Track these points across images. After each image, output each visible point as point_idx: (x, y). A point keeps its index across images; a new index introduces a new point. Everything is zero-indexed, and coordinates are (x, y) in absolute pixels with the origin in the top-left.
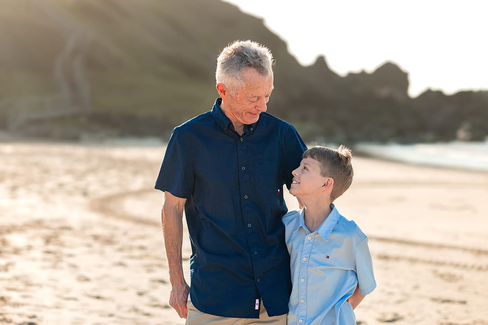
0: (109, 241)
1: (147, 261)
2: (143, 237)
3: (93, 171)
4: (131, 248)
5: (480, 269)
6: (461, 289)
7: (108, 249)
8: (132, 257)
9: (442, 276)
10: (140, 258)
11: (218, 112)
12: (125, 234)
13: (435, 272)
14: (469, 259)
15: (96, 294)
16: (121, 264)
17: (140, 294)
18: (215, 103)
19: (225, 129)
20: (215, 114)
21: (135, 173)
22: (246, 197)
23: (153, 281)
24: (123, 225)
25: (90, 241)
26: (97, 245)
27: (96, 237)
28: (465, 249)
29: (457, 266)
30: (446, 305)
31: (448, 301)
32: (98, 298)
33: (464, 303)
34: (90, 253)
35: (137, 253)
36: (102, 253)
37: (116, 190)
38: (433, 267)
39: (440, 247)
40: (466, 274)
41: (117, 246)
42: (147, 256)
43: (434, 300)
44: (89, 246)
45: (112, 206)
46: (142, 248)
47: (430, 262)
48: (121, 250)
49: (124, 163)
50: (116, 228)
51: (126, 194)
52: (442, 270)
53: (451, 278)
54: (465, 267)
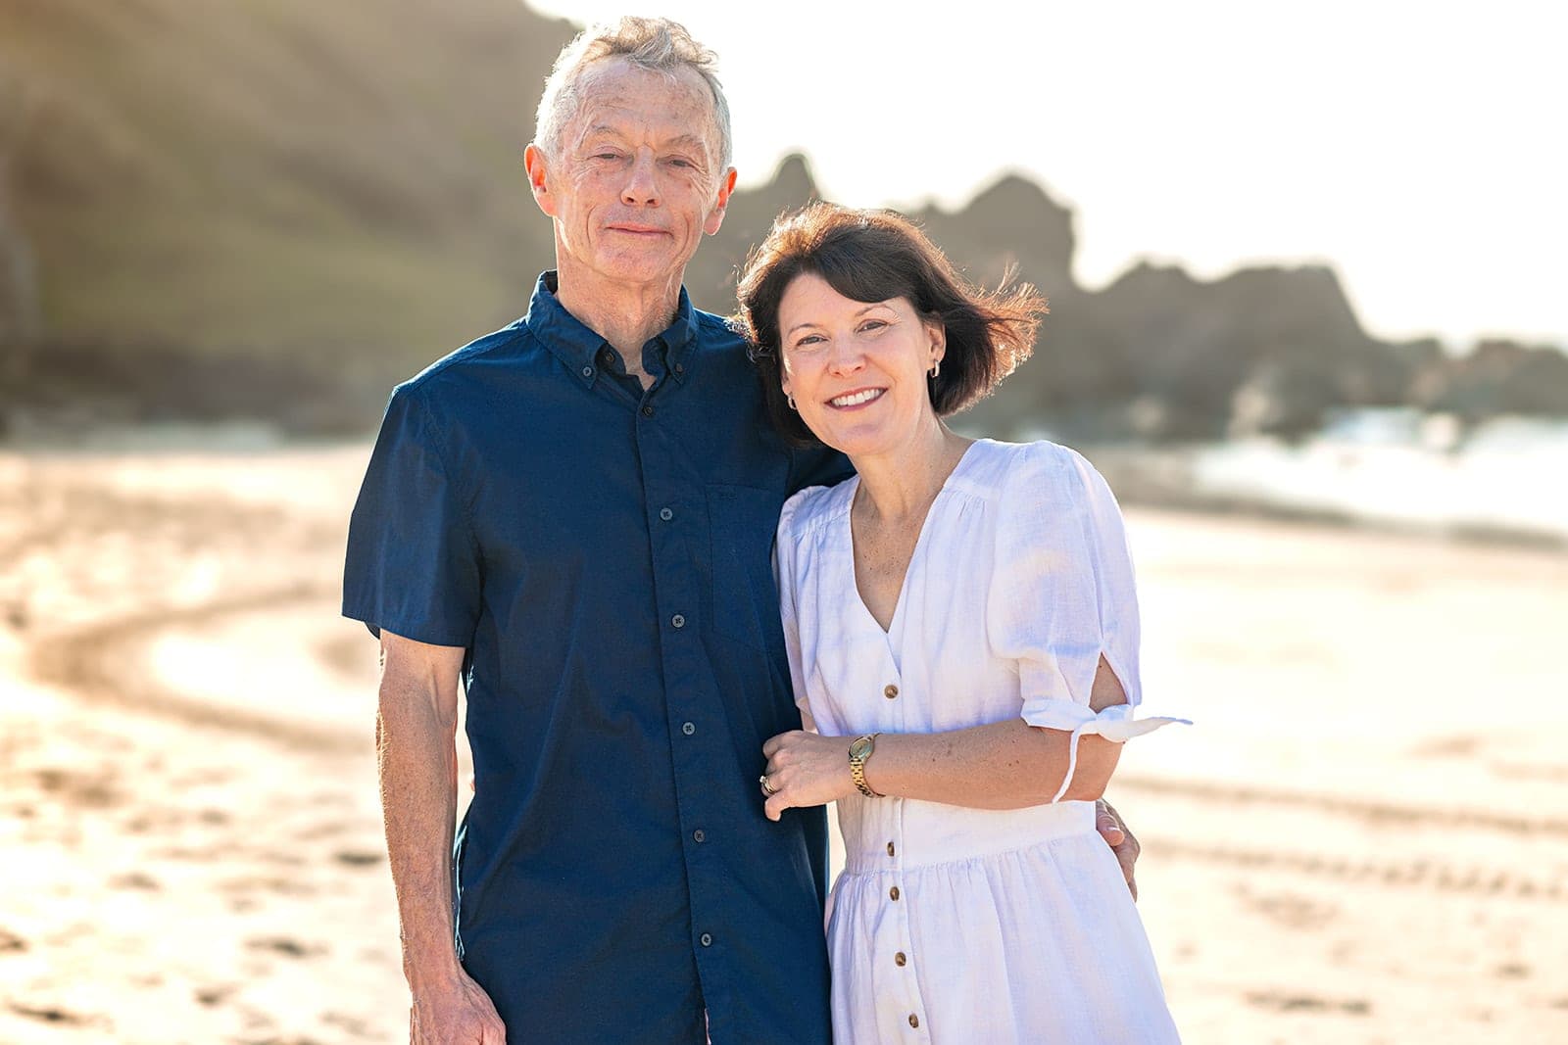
0: (97, 794)
1: (233, 868)
2: (215, 777)
3: (47, 538)
4: (176, 819)
5: (1392, 876)
6: (1341, 954)
7: (94, 822)
8: (179, 854)
9: (1268, 906)
10: (209, 855)
11: (551, 318)
12: (155, 765)
13: (1242, 890)
14: (1347, 840)
15: (43, 1001)
16: (140, 882)
17: (209, 999)
18: (537, 290)
19: (587, 371)
20: (543, 326)
21: (192, 544)
22: (678, 621)
23: (255, 945)
24: (150, 732)
25: (31, 794)
26: (53, 810)
27: (52, 781)
28: (1329, 805)
29: (1313, 866)
30: (1300, 1019)
31: (1301, 1003)
32: (53, 1016)
33: (1359, 1008)
34: (31, 838)
35: (198, 837)
36: (71, 839)
37: (123, 606)
38: (1231, 874)
39: (1245, 796)
40: (1353, 899)
41: (124, 814)
42: (233, 848)
43: (1259, 999)
44: (26, 812)
45: (111, 662)
46: (214, 818)
47: (1218, 855)
48: (139, 826)
49: (148, 514)
50: (123, 745)
51: (154, 621)
52: (1267, 883)
53: (1299, 914)
54: (1340, 869)
